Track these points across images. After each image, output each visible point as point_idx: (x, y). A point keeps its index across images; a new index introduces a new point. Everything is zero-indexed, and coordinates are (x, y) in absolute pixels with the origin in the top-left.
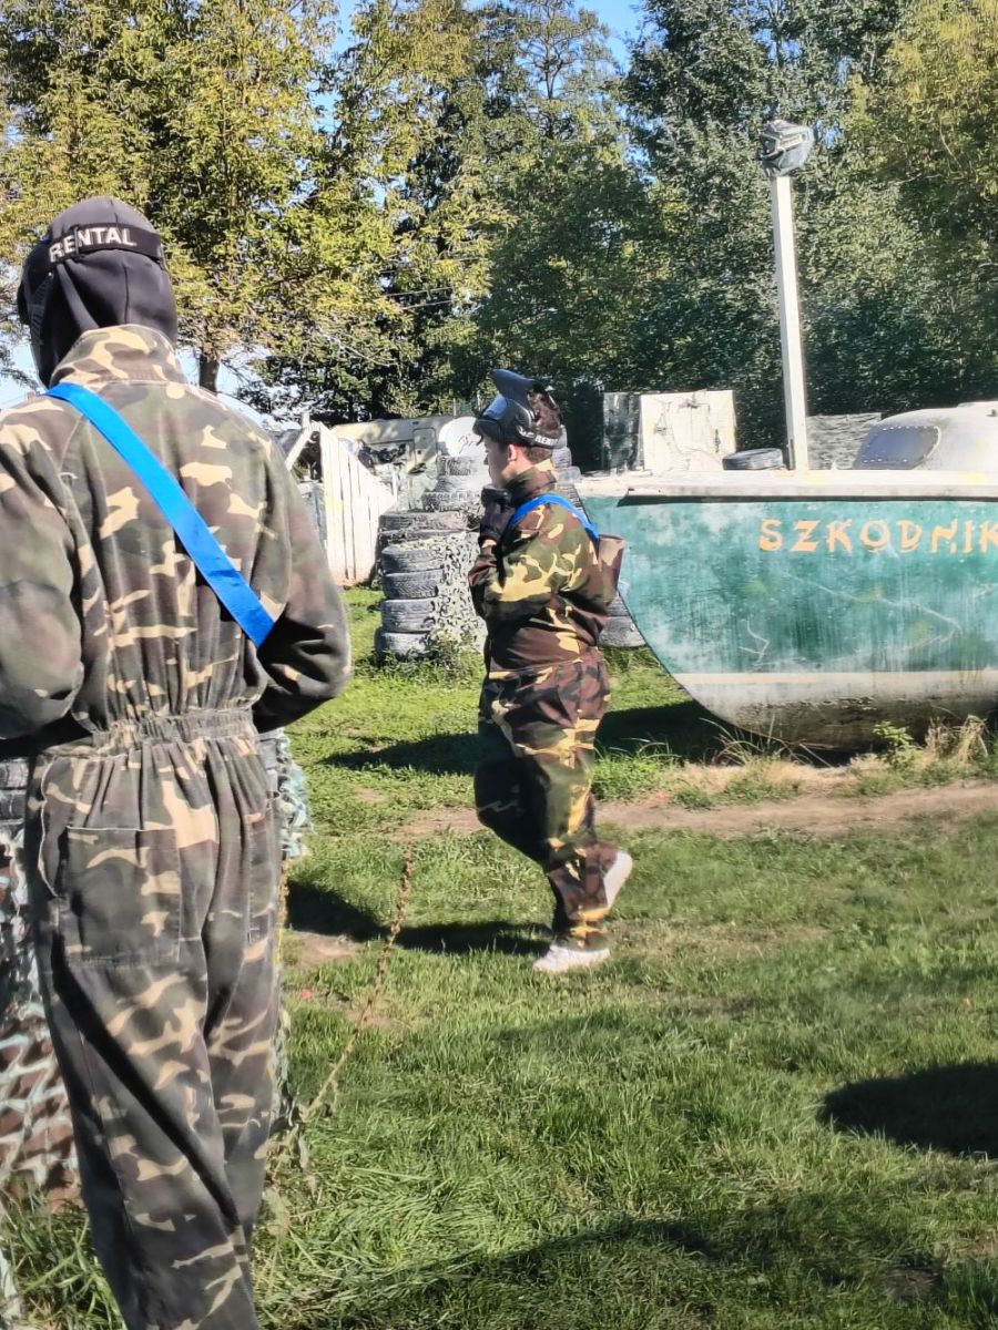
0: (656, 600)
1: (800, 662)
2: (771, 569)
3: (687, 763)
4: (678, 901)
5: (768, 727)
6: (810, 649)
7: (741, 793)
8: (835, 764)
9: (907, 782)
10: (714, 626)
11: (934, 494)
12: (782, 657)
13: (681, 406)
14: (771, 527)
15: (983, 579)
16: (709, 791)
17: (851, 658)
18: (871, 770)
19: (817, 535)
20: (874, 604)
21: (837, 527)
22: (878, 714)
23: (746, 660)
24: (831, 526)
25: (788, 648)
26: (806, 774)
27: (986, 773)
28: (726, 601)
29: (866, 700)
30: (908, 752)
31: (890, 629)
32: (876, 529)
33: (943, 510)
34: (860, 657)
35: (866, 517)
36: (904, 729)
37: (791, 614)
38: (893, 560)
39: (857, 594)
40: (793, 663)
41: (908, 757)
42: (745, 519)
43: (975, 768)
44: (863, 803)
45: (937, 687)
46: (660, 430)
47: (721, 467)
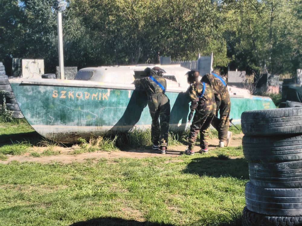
0: (28, 108)
1: (61, 123)
2: (55, 102)
3: (34, 146)
4: (33, 179)
5: (53, 138)
6: (64, 120)
7: (47, 153)
8: (69, 147)
9: (85, 151)
10: (41, 114)
11: (93, 86)
12: (57, 122)
13: (32, 63)
14: (55, 92)
15: (103, 106)
16: (39, 153)
17: (73, 123)
18: (77, 148)
19: (66, 94)
20: (78, 111)
21: (70, 93)
22: (79, 136)
23: (49, 123)
24: (69, 93)
25: (58, 120)
26: (62, 149)
27: (103, 149)
28: (44, 109)
29: (76, 132)
30: (85, 144)
31: (82, 117)
32: (79, 94)
33: (95, 90)
34: (75, 123)
35: (77, 91)
36: (84, 139)
37: (59, 112)
38: (83, 101)
39: (75, 108)
40: (59, 123)
41: (85, 145)
42: (49, 90)
43: (100, 148)
44: (75, 156)
45: (92, 130)
46: (27, 68)
47: (41, 77)
